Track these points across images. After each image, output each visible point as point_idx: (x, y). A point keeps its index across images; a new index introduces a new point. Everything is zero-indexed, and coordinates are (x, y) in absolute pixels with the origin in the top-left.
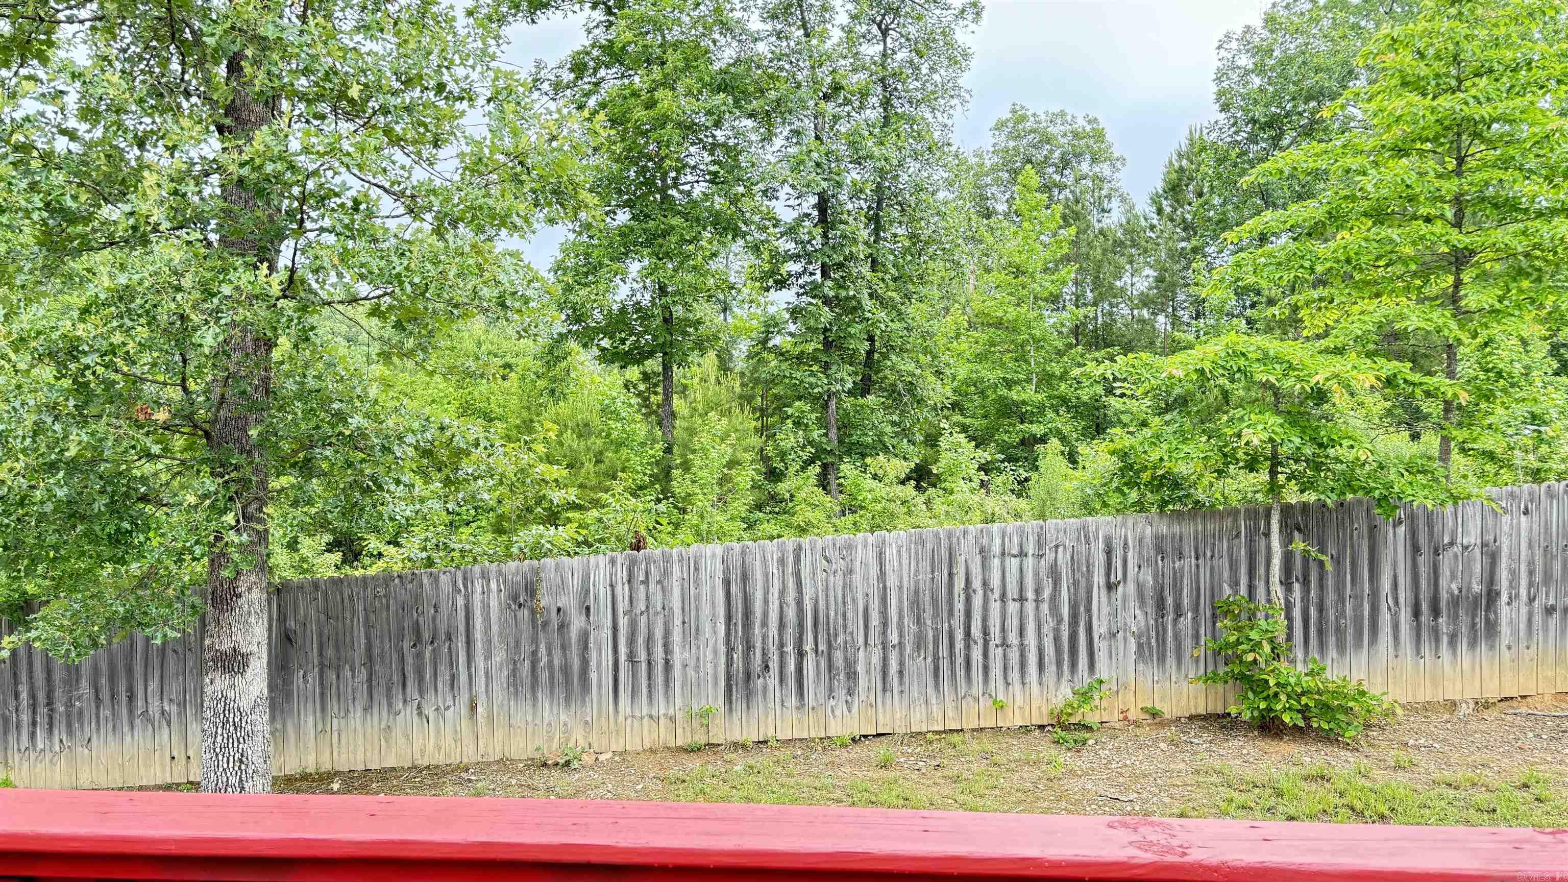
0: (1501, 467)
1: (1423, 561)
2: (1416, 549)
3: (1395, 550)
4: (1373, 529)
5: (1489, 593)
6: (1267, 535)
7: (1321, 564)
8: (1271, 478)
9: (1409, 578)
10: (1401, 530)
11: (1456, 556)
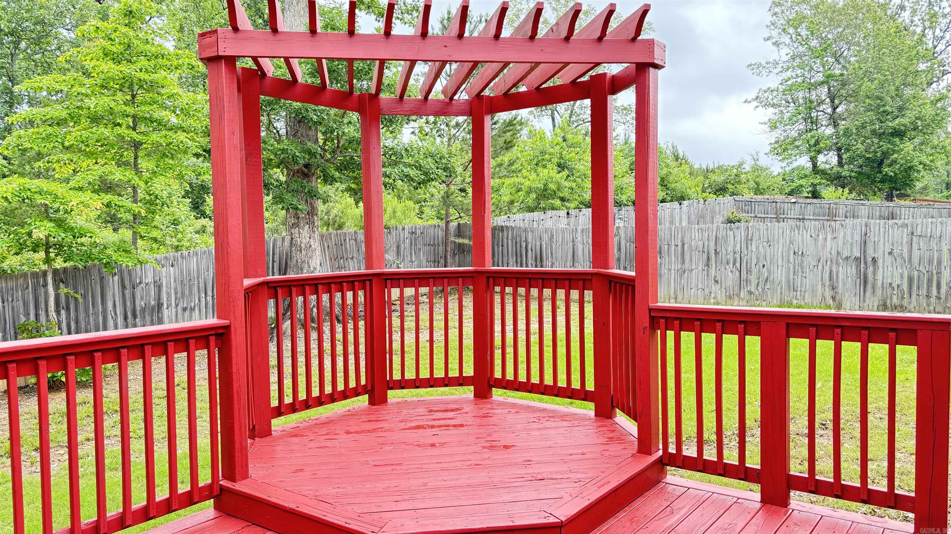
0: (161, 245)
1: (127, 292)
2: (124, 287)
3: (114, 288)
4: (102, 279)
5: (158, 305)
6: (45, 285)
7: (76, 299)
8: (46, 255)
9: (121, 301)
10: (116, 278)
11: (142, 288)
